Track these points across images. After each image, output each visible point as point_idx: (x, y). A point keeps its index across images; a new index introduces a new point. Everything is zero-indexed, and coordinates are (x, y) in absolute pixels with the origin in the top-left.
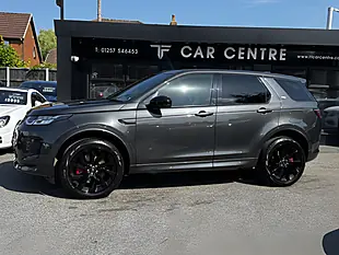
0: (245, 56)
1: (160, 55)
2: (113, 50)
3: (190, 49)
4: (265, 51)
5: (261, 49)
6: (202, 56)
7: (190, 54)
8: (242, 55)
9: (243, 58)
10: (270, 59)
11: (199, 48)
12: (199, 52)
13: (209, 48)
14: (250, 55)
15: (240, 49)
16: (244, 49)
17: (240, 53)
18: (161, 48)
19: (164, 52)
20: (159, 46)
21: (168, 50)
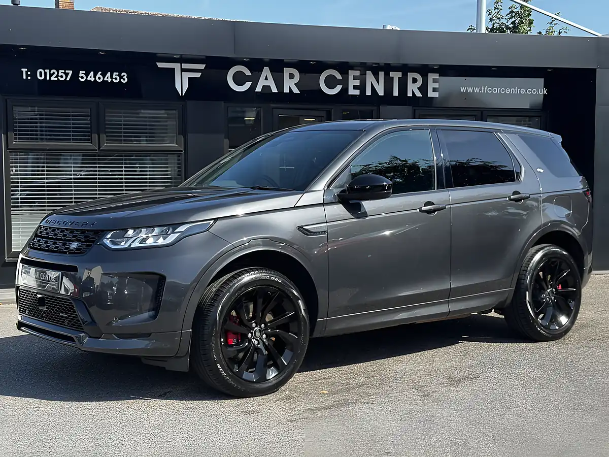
0: (362, 87)
1: (181, 85)
2: (67, 75)
3: (248, 73)
4: (399, 77)
5: (392, 74)
6: (274, 90)
7: (248, 85)
8: (355, 87)
9: (357, 92)
10: (410, 94)
11: (266, 71)
12: (266, 79)
13: (287, 71)
14: (372, 85)
15: (352, 74)
16: (358, 73)
17: (352, 82)
18: (183, 70)
19: (189, 78)
20: (177, 66)
21: (198, 75)
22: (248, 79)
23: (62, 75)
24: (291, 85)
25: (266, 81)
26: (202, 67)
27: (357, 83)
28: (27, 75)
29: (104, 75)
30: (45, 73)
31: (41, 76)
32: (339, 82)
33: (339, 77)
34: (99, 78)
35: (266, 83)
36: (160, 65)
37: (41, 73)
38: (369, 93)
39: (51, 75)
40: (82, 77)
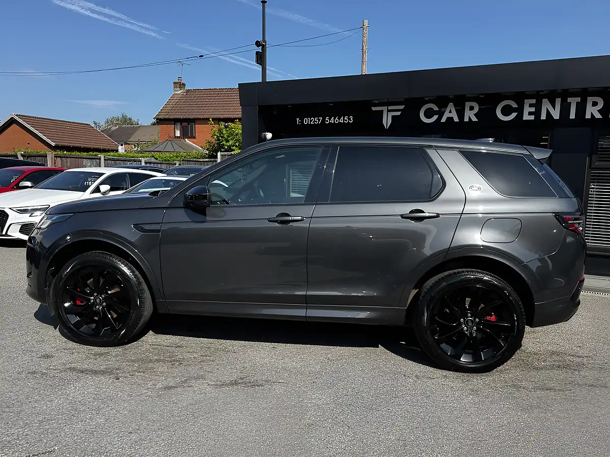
0: (537, 113)
1: (387, 121)
2: (319, 120)
3: (436, 108)
4: (577, 103)
5: (569, 100)
6: (456, 119)
7: (435, 117)
8: (530, 113)
9: (532, 118)
10: (588, 116)
11: (451, 106)
12: (450, 112)
13: (468, 104)
14: (548, 111)
15: (527, 102)
16: (534, 101)
17: (527, 109)
18: (389, 111)
19: (393, 117)
20: (384, 109)
21: (399, 113)
22: (435, 113)
23: (316, 121)
24: (470, 115)
25: (450, 113)
26: (402, 107)
27: (533, 109)
28: (299, 122)
29: (339, 119)
30: (308, 120)
31: (306, 122)
32: (514, 110)
33: (515, 105)
34: (337, 121)
35: (450, 115)
36: (374, 109)
37: (306, 120)
38: (543, 117)
39: (311, 121)
40: (327, 121)
